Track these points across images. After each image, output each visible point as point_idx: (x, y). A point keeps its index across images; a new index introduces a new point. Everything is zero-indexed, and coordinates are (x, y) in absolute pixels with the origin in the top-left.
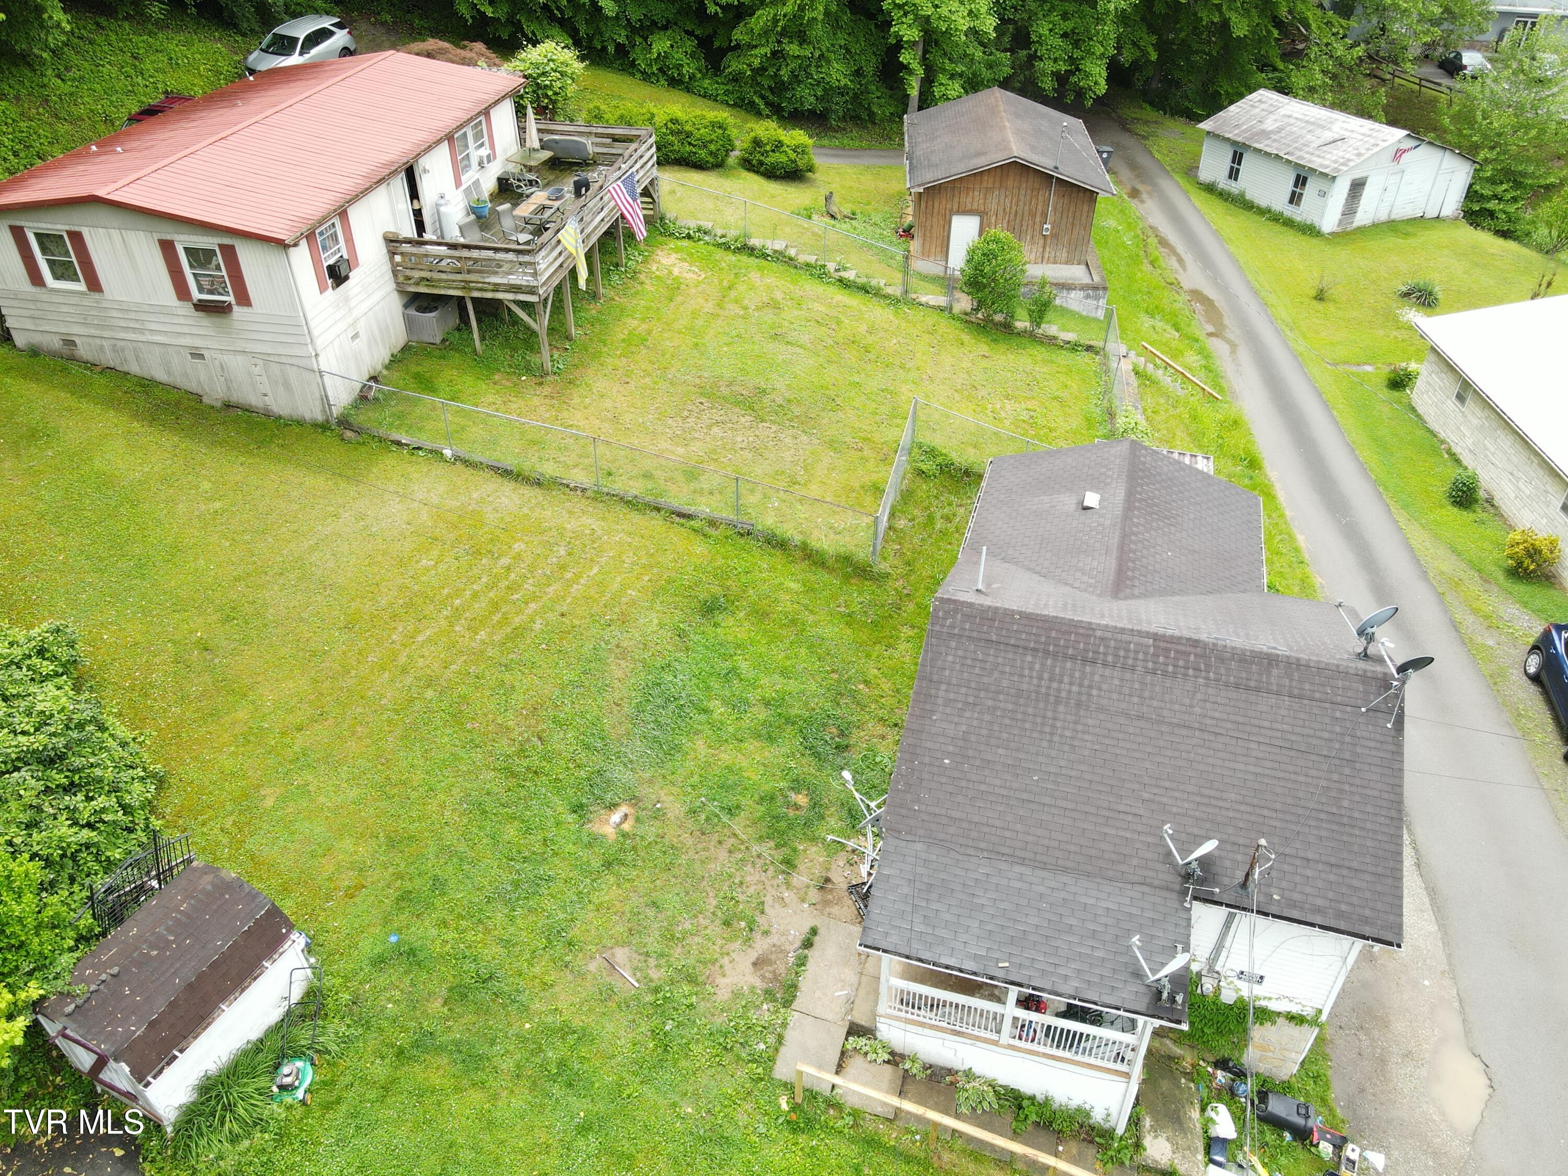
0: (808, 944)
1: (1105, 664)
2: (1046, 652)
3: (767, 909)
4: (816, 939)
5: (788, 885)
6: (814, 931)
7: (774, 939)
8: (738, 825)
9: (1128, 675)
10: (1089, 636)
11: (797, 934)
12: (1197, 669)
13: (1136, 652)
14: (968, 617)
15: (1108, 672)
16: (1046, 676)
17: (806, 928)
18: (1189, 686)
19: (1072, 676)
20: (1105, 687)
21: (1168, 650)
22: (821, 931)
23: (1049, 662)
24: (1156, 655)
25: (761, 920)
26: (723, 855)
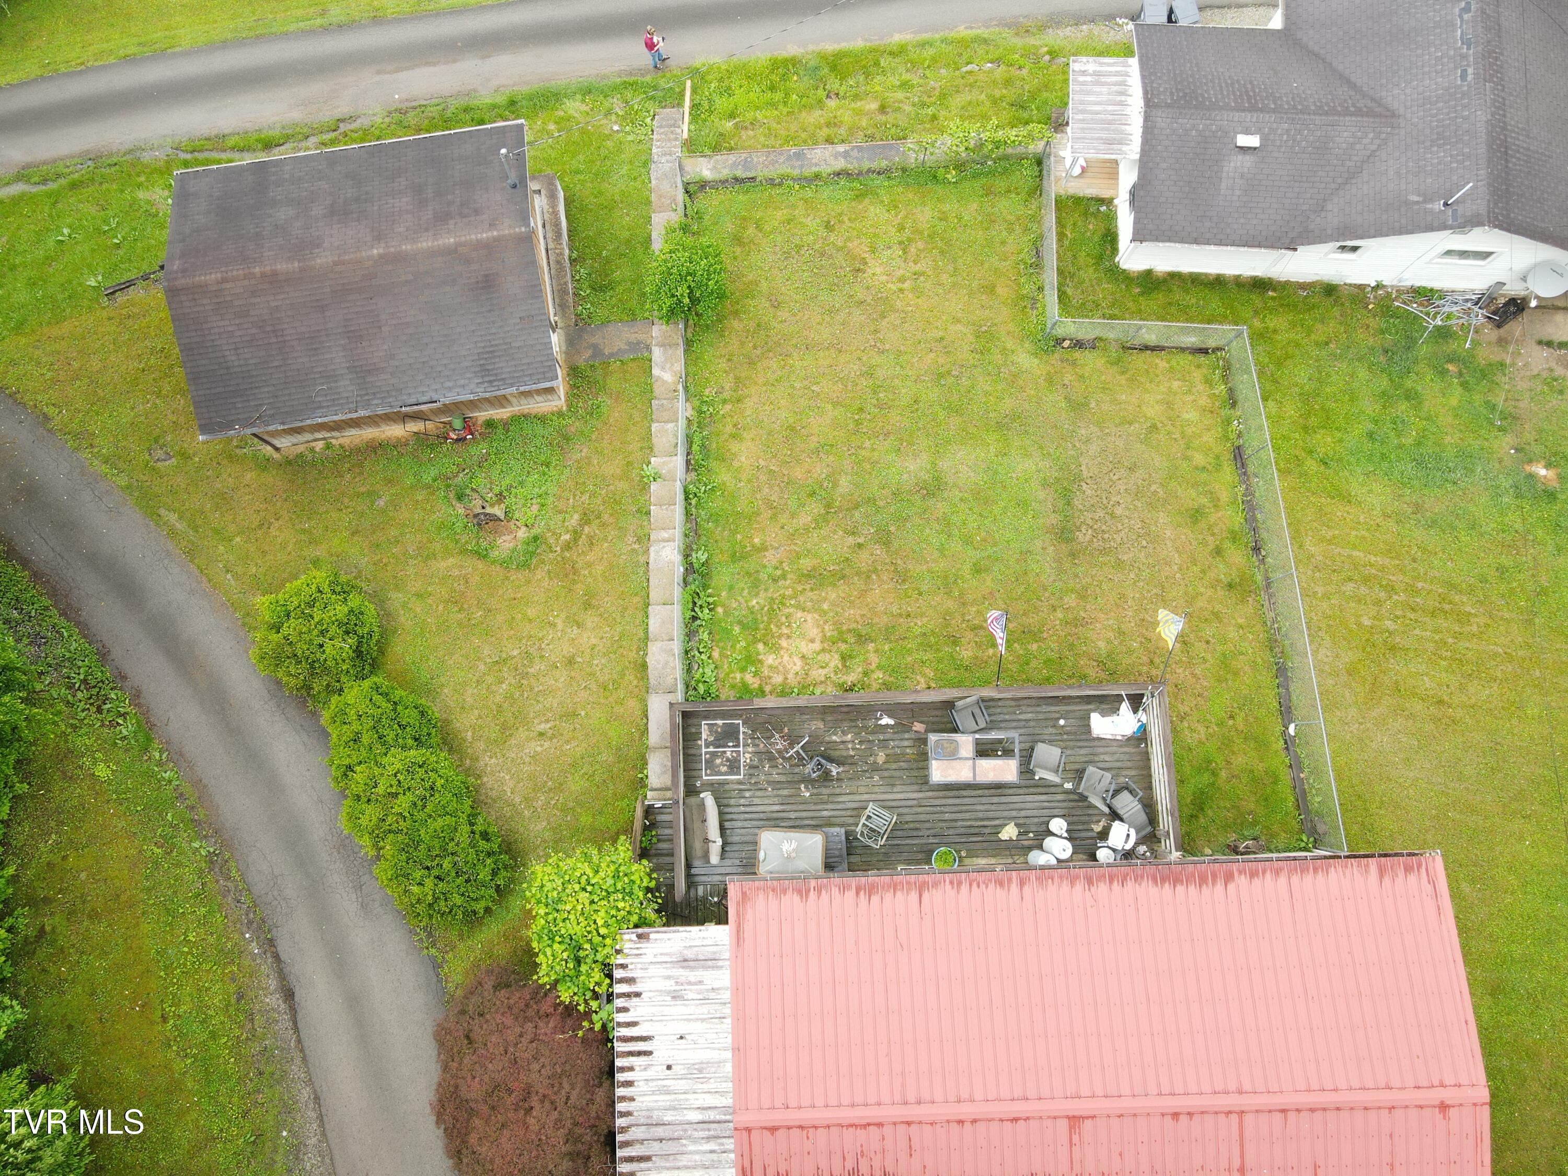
0: (1549, 344)
1: (1504, 116)
2: (1506, 153)
3: (1536, 372)
4: (1545, 339)
5: (1513, 365)
6: (1540, 343)
7: (1553, 364)
8: (1499, 400)
9: (1507, 102)
10: (1492, 124)
11: (1545, 352)
12: (1496, 59)
13: (1494, 94)
14: (1496, 204)
15: (1508, 115)
16: (1518, 155)
17: (1538, 348)
18: (1505, 66)
19: (1514, 138)
20: (1516, 119)
21: (1490, 74)
22: (1537, 337)
23: (1510, 152)
24: (1494, 82)
25: (1545, 374)
26: (1521, 405)
